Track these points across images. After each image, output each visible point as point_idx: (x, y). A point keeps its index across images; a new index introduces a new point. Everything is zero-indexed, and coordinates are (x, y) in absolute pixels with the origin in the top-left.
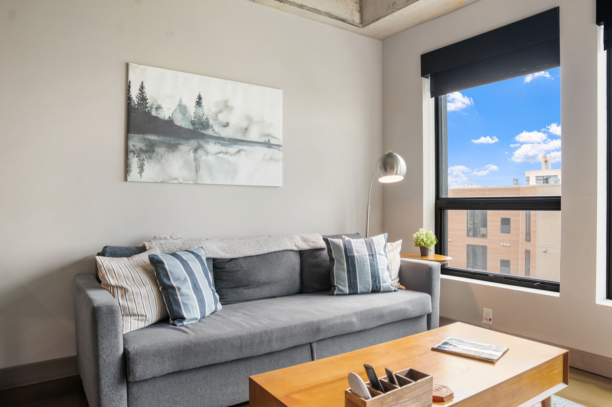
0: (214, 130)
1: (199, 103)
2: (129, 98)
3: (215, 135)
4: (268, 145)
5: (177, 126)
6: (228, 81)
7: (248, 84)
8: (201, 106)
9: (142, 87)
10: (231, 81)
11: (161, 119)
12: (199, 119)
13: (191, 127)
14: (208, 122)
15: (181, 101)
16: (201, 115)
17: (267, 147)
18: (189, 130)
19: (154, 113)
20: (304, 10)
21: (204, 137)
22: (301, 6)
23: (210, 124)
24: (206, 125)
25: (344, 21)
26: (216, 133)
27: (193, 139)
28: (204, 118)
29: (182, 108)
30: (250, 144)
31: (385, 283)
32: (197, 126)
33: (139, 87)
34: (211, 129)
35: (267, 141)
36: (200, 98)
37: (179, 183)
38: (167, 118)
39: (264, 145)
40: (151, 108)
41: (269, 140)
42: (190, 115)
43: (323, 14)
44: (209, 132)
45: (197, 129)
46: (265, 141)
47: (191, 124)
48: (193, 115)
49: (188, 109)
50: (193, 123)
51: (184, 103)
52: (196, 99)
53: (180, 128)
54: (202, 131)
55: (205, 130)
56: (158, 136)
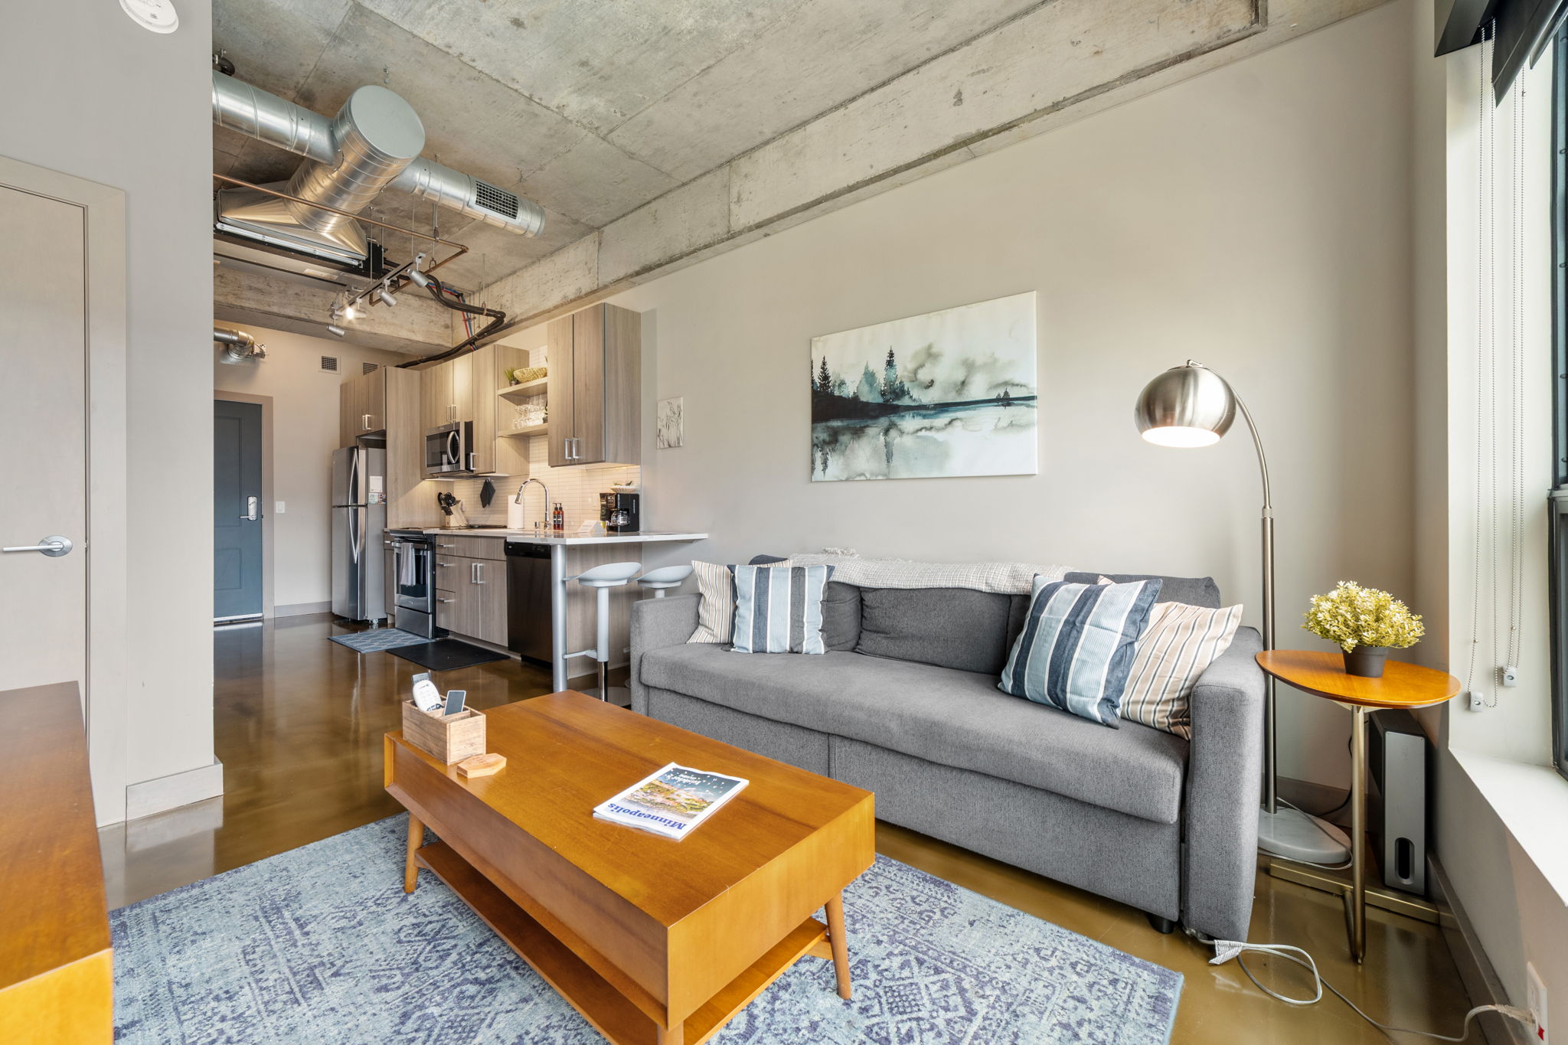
0: (911, 397)
1: (890, 363)
2: (813, 381)
3: (913, 404)
4: (1006, 401)
5: (863, 402)
6: (931, 314)
7: (964, 307)
8: (892, 366)
9: (824, 364)
10: (936, 313)
11: (845, 398)
12: (890, 386)
13: (880, 400)
14: (903, 386)
15: (867, 368)
16: (893, 379)
17: (1003, 405)
18: (879, 404)
19: (836, 393)
20: (1066, 109)
21: (896, 410)
22: (1056, 106)
23: (906, 388)
24: (901, 392)
25: (1188, 56)
26: (915, 400)
27: (883, 416)
28: (898, 382)
29: (870, 377)
30: (970, 406)
31: (1080, 695)
32: (888, 397)
33: (821, 364)
34: (907, 397)
35: (1002, 395)
36: (891, 355)
37: (867, 480)
38: (851, 395)
39: (996, 404)
40: (834, 386)
41: (1006, 393)
42: (879, 383)
43: (1118, 83)
44: (905, 401)
45: (888, 401)
46: (999, 395)
47: (880, 395)
48: (882, 381)
49: (877, 375)
50: (883, 394)
51: (871, 369)
52: (886, 358)
53: (867, 404)
54: (895, 403)
55: (899, 400)
56: (842, 421)
